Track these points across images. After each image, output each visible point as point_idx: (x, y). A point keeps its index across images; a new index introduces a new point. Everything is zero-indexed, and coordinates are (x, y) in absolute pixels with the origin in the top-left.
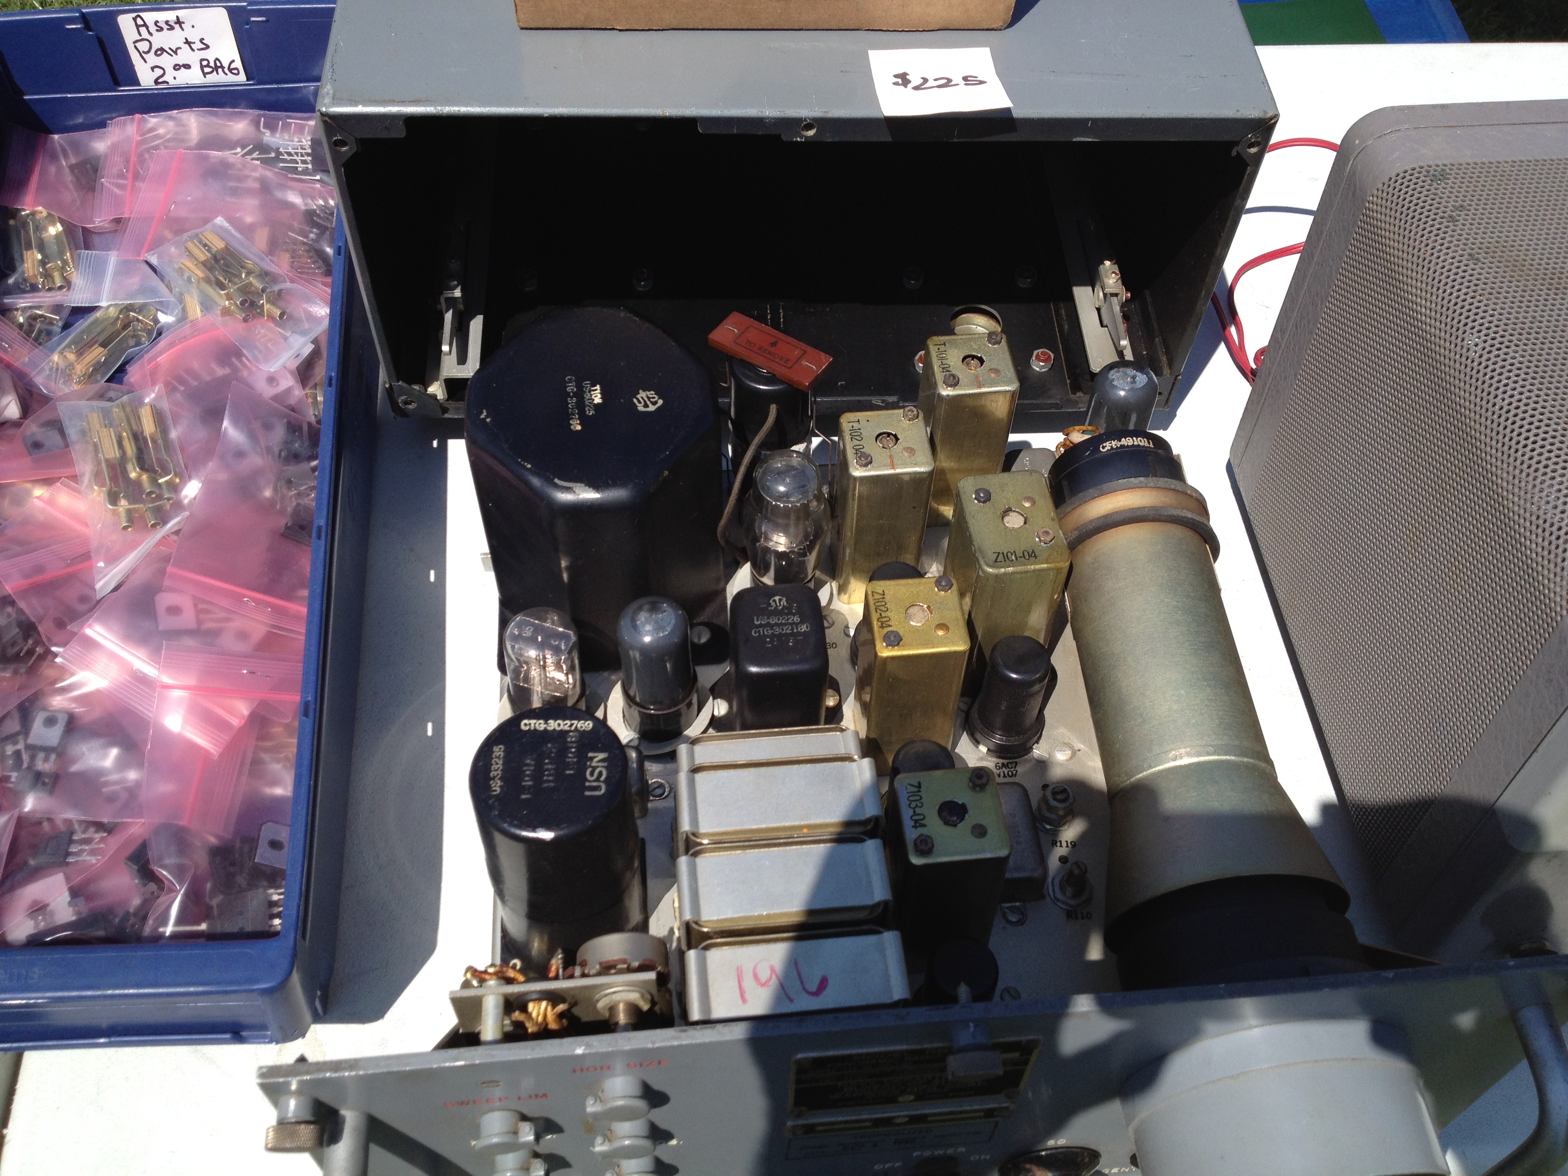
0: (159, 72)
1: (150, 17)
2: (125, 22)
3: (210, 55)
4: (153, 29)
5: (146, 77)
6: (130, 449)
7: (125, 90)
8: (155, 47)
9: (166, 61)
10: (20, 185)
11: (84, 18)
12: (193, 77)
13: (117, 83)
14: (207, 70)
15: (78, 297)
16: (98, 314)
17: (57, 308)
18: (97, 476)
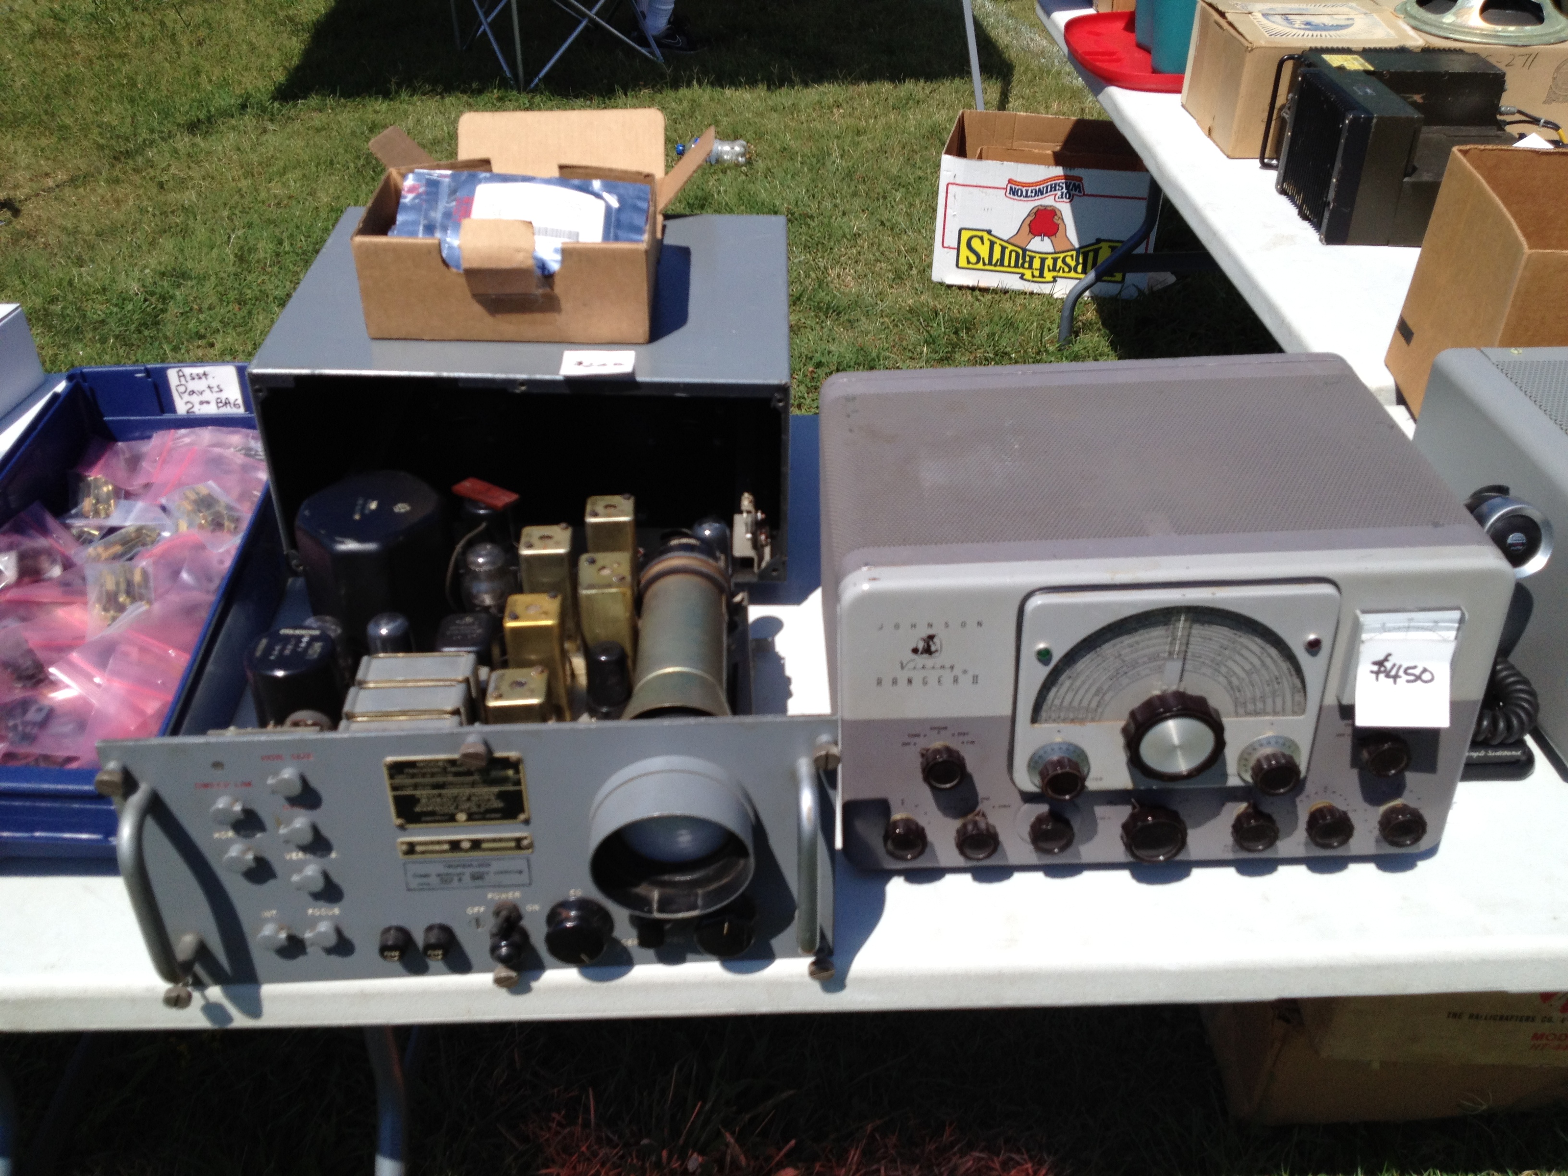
0: (189, 406)
1: (188, 371)
2: (172, 375)
3: (223, 396)
4: (188, 378)
5: (181, 408)
6: (123, 586)
7: (167, 416)
8: (189, 390)
9: (195, 399)
10: (91, 464)
11: (147, 371)
12: (211, 410)
13: (163, 412)
14: (220, 405)
15: (113, 522)
16: (123, 531)
17: (99, 528)
18: (99, 600)
